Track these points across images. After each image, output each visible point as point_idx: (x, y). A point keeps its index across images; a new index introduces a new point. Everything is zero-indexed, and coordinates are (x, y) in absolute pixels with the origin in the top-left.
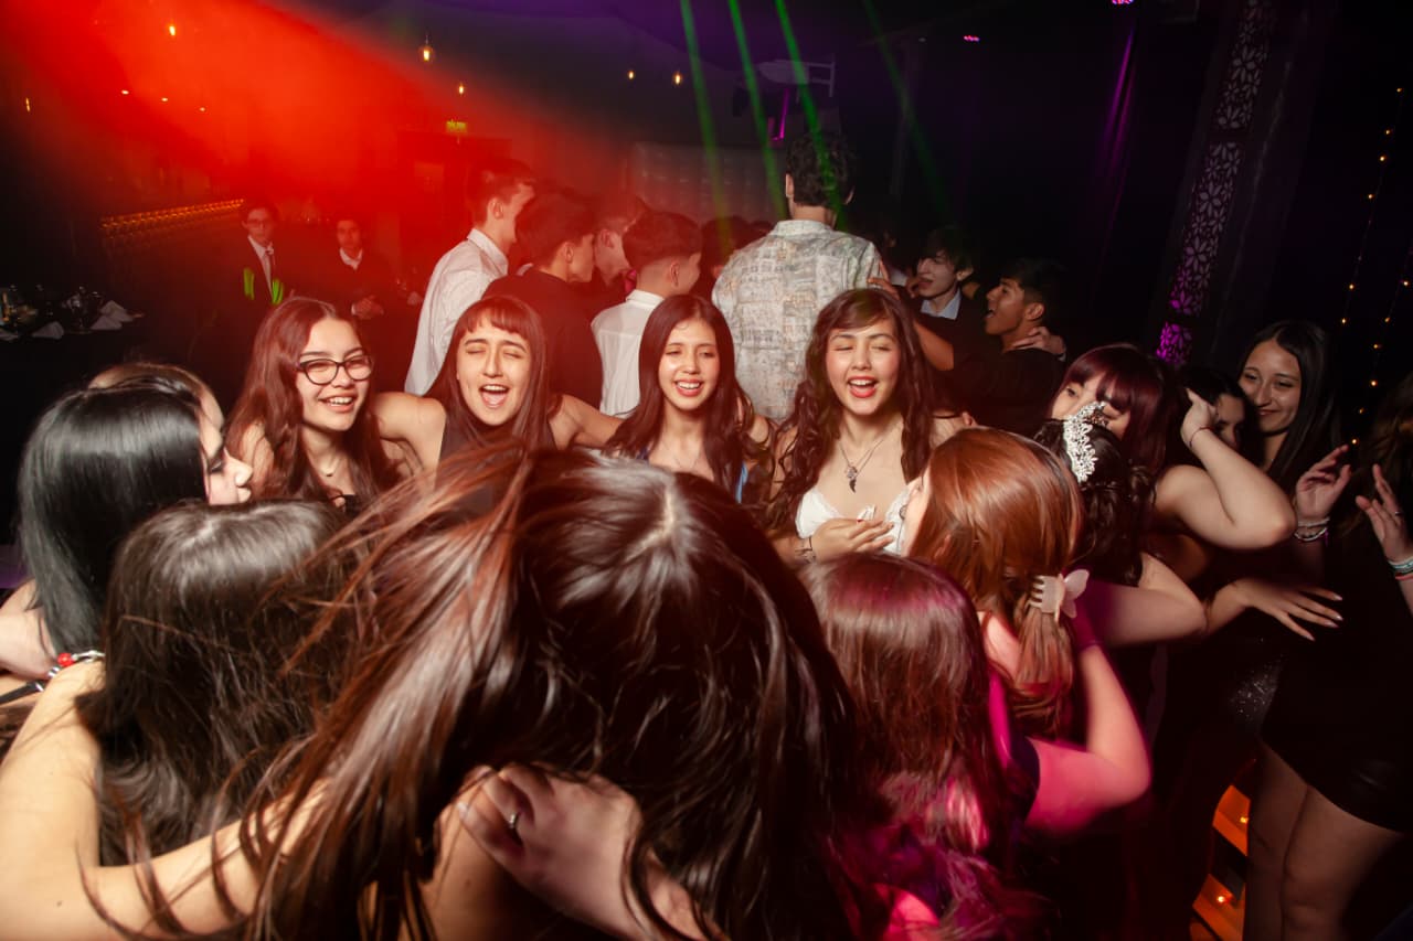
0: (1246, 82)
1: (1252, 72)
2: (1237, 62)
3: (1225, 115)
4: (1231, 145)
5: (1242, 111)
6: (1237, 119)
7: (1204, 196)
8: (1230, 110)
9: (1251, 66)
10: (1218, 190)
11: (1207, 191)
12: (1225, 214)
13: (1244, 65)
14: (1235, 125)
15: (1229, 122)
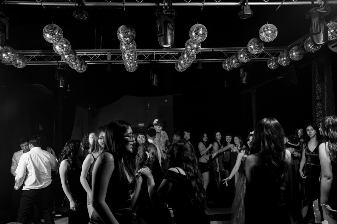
0: (319, 90)
1: (319, 88)
2: (317, 87)
3: (317, 97)
4: (319, 103)
5: (320, 96)
6: (319, 98)
7: (317, 114)
8: (317, 96)
9: (319, 87)
10: (319, 112)
11: (317, 113)
12: (322, 117)
13: (318, 87)
14: (319, 99)
15: (318, 98)
